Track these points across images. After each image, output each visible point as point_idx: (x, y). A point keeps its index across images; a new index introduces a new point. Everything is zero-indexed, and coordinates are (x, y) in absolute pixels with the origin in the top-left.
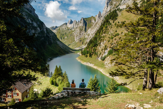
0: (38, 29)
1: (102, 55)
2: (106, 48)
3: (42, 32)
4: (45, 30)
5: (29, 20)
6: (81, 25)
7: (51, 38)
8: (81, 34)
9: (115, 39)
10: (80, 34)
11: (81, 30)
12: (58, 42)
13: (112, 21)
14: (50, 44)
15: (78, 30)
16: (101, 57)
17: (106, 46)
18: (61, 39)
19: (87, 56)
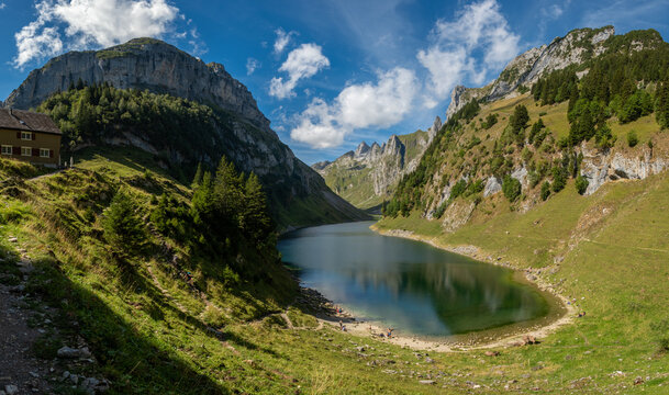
0: (272, 158)
1: (436, 202)
2: (445, 183)
3: (283, 166)
4: (290, 162)
5: (249, 137)
6: (390, 152)
7: (305, 183)
8: (391, 174)
9: (471, 154)
10: (388, 176)
11: (390, 165)
12: (326, 195)
13: (465, 121)
14: (303, 194)
15: (383, 166)
16: (432, 209)
17: (445, 176)
18: (339, 190)
19: (396, 216)
